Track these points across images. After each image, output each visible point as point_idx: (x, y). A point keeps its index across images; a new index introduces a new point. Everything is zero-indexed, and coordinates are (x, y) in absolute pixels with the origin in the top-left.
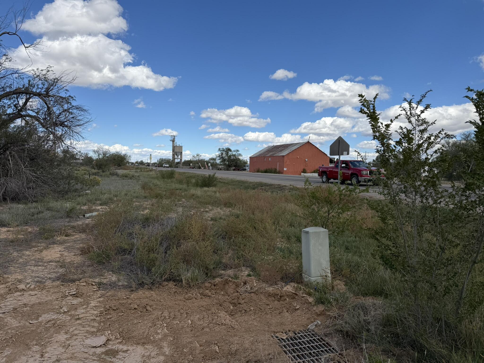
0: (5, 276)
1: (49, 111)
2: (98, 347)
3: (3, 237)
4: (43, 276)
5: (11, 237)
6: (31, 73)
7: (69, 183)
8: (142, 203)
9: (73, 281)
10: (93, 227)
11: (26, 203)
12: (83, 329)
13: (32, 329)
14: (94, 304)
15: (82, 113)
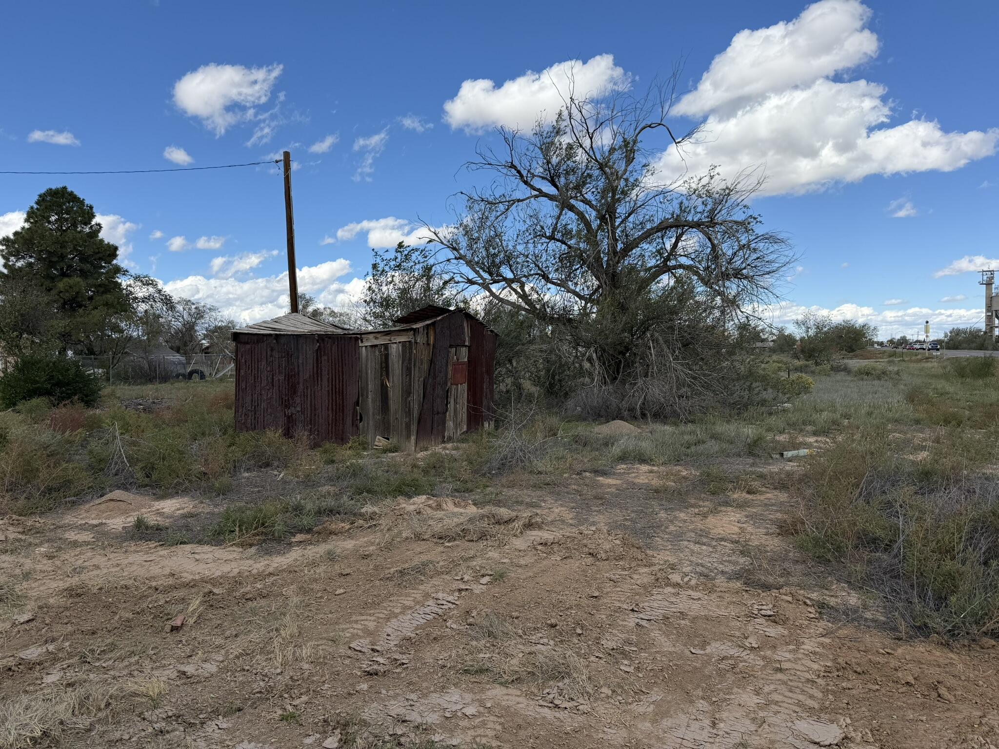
0: (648, 552)
1: (714, 253)
2: (825, 746)
3: (644, 482)
4: (709, 565)
5: (656, 482)
6: (683, 190)
7: (750, 388)
8: (909, 436)
9: (767, 587)
10: (800, 481)
11: (675, 424)
12: (790, 694)
13: (695, 664)
14: (810, 648)
15: (776, 246)
